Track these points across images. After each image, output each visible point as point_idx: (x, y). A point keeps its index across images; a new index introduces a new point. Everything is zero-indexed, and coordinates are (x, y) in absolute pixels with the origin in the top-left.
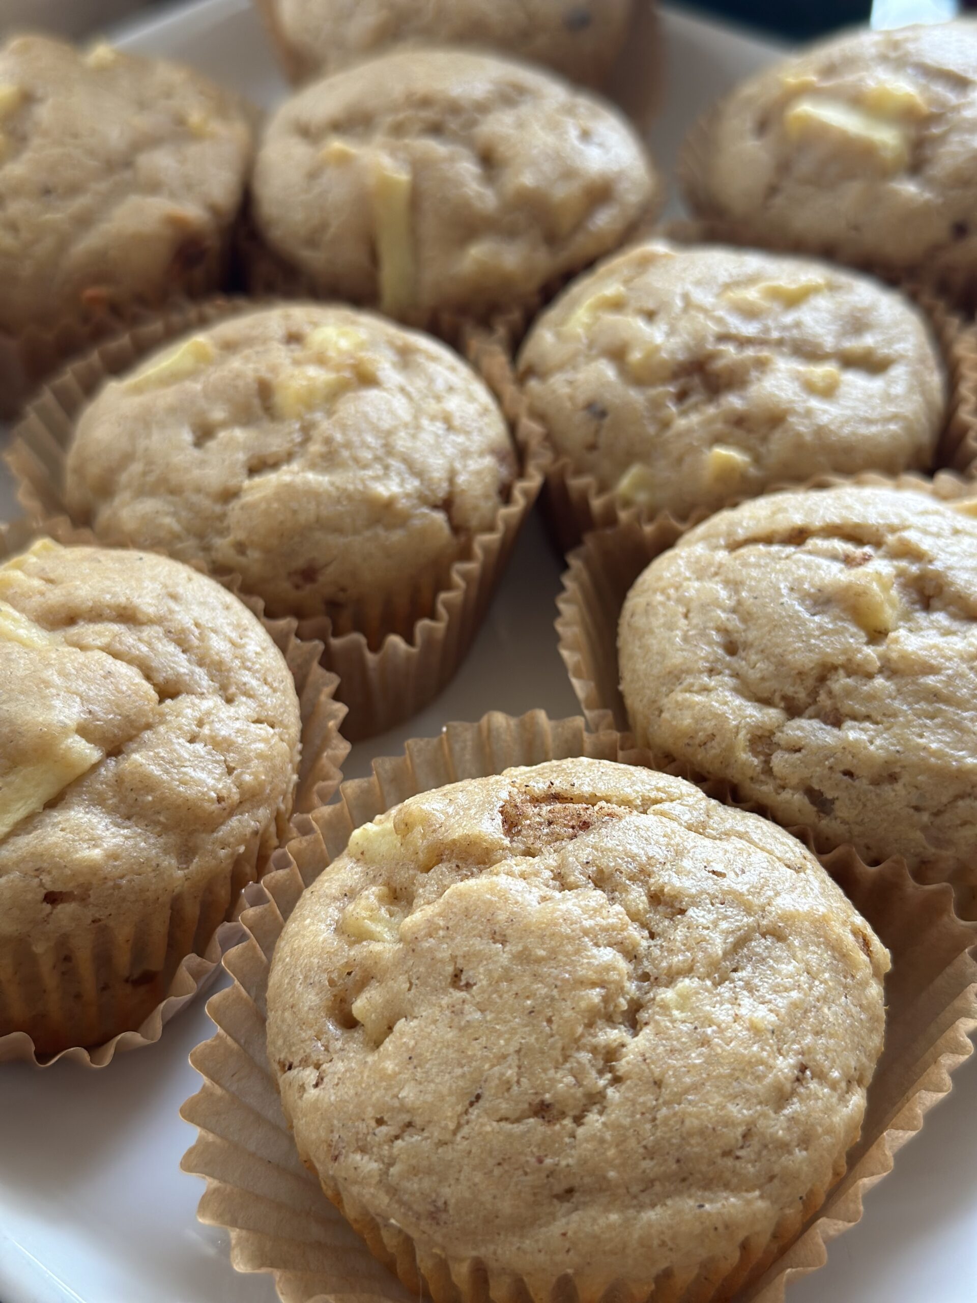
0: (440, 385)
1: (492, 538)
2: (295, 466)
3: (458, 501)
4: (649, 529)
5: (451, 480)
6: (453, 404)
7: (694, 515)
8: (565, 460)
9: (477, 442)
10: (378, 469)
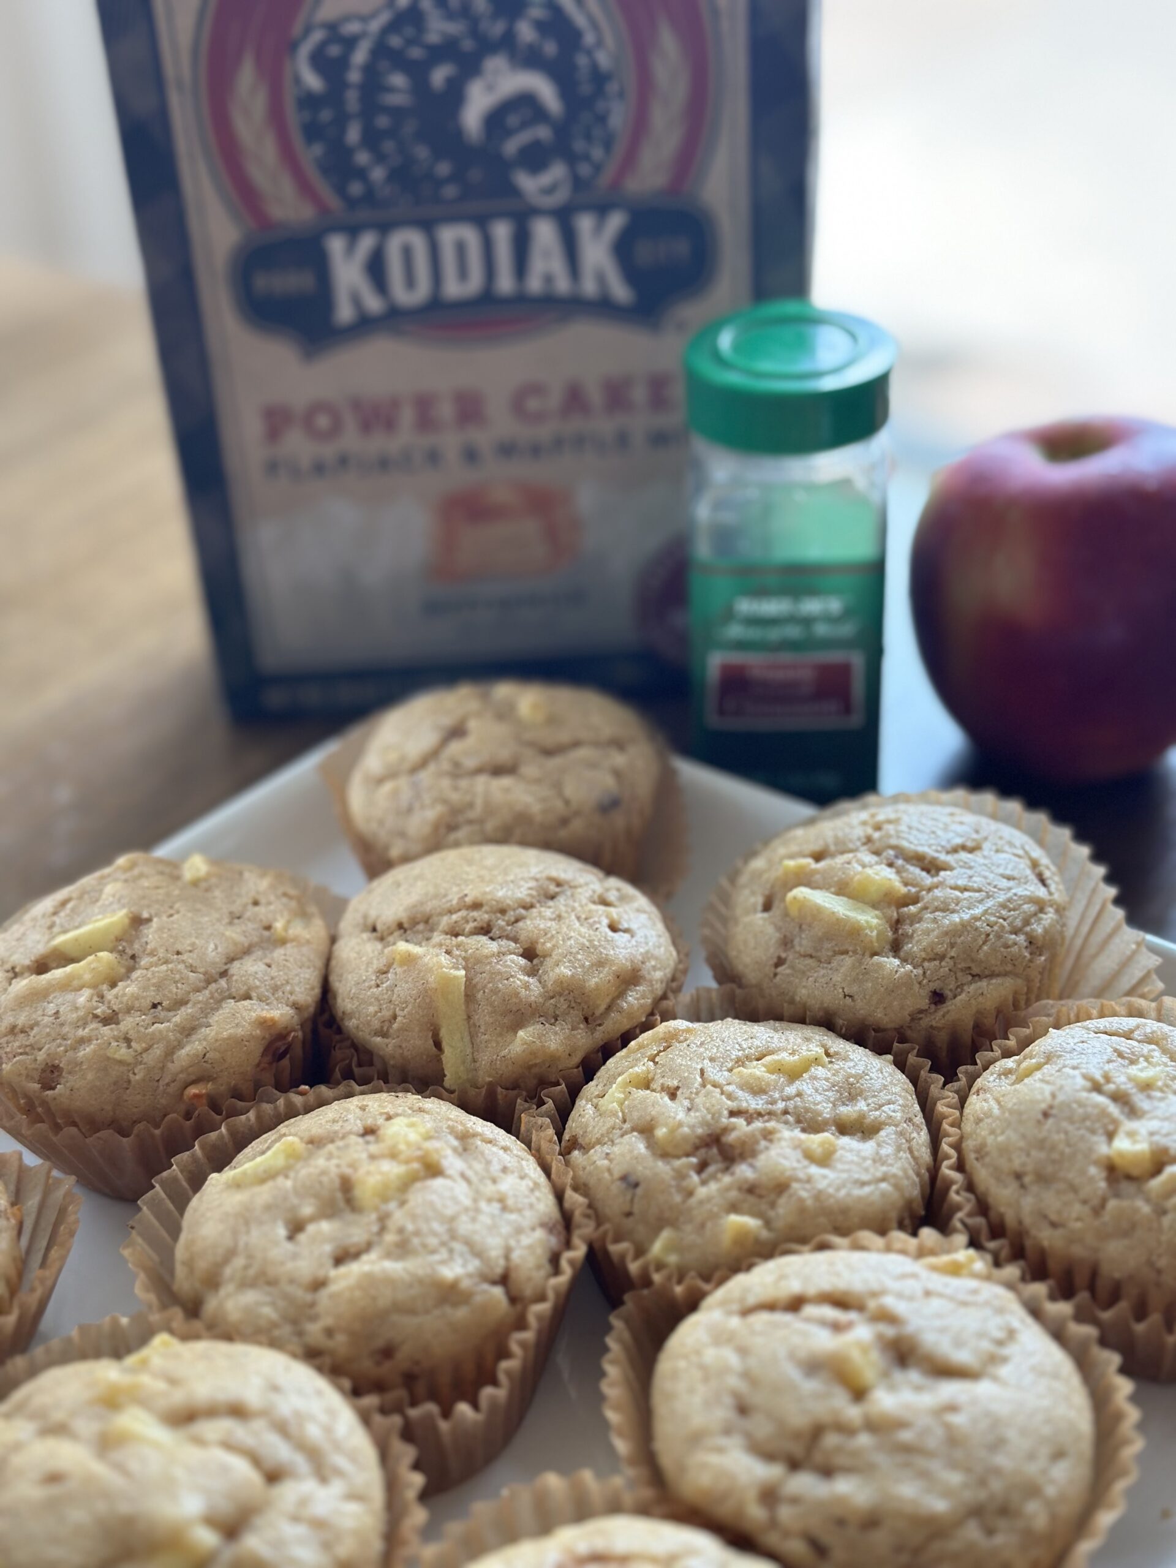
0: (495, 1167)
1: (543, 1308)
2: (373, 1256)
3: (513, 1275)
4: (679, 1290)
5: (507, 1257)
6: (507, 1185)
7: (718, 1275)
8: (607, 1226)
9: (529, 1218)
10: (443, 1254)
